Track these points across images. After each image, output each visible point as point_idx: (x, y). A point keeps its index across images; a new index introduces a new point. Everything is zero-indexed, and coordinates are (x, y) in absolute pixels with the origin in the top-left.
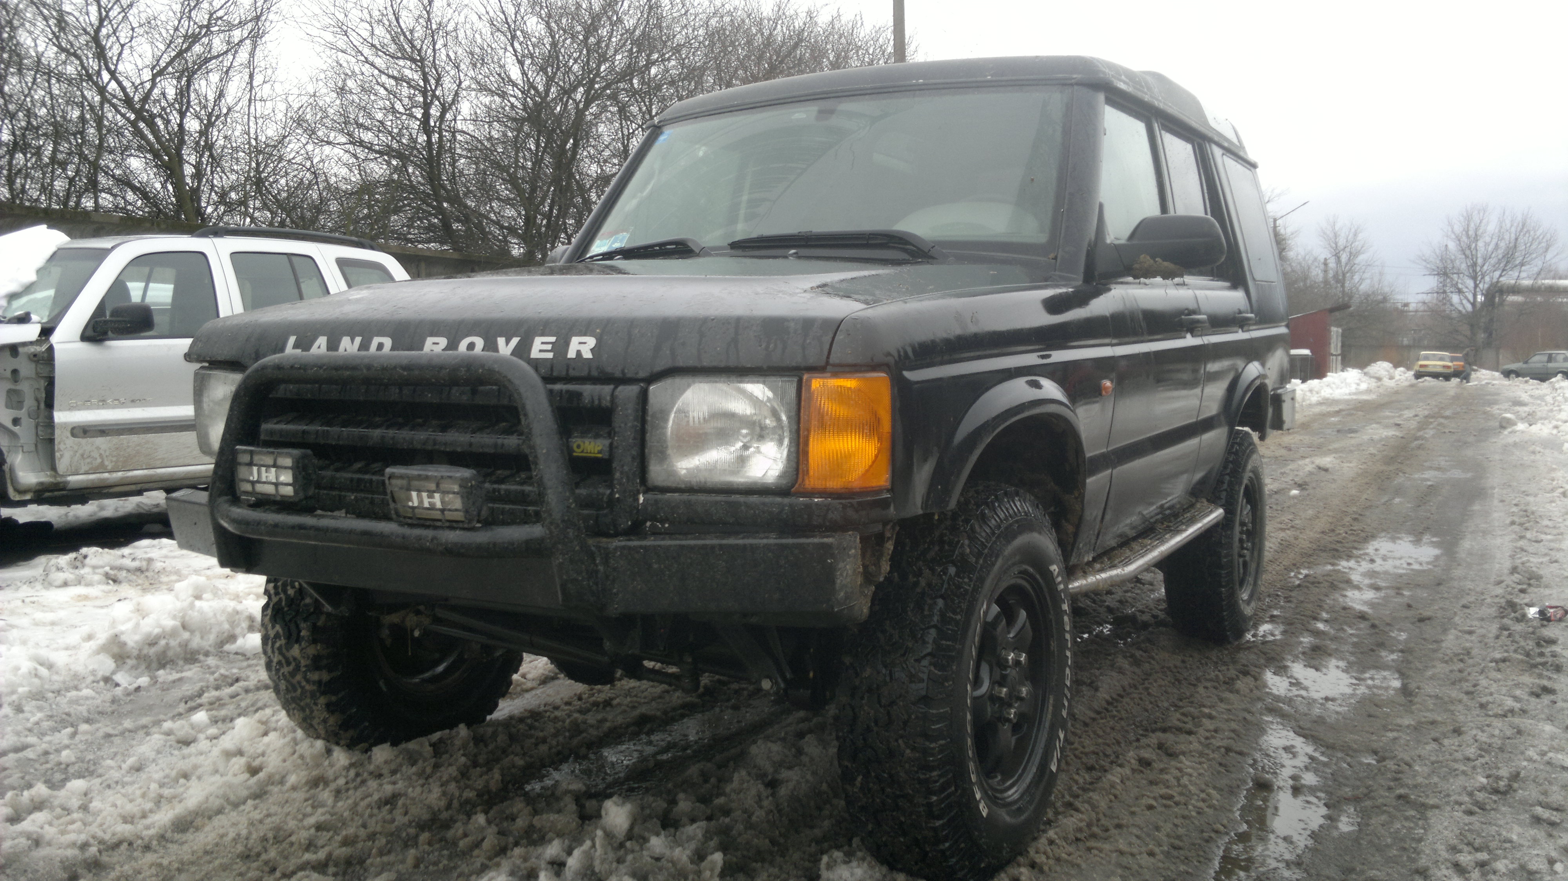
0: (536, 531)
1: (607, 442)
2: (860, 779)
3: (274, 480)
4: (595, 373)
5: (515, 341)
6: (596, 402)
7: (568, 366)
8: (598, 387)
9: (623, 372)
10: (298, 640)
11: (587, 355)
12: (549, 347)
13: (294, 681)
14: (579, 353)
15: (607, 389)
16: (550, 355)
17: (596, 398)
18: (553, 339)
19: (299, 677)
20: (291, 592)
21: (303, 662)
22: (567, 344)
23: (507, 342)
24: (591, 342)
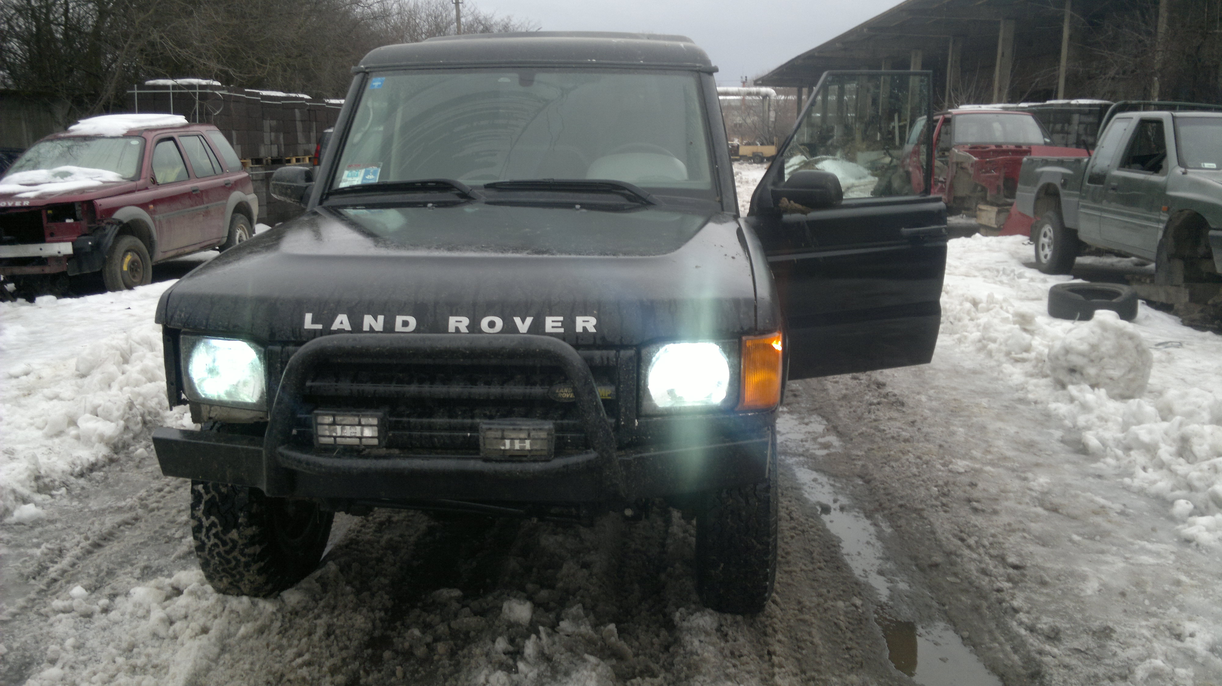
0: (592, 455)
1: (613, 388)
2: (722, 565)
3: (359, 435)
4: (599, 342)
5: (529, 320)
6: (606, 363)
7: (577, 338)
8: (605, 353)
9: (621, 340)
10: (236, 526)
11: (592, 330)
12: (560, 324)
13: (230, 557)
14: (585, 328)
15: (613, 353)
16: (562, 330)
17: (605, 360)
18: (561, 318)
19: (236, 553)
20: (224, 490)
21: (240, 542)
22: (574, 322)
23: (523, 321)
24: (593, 321)
